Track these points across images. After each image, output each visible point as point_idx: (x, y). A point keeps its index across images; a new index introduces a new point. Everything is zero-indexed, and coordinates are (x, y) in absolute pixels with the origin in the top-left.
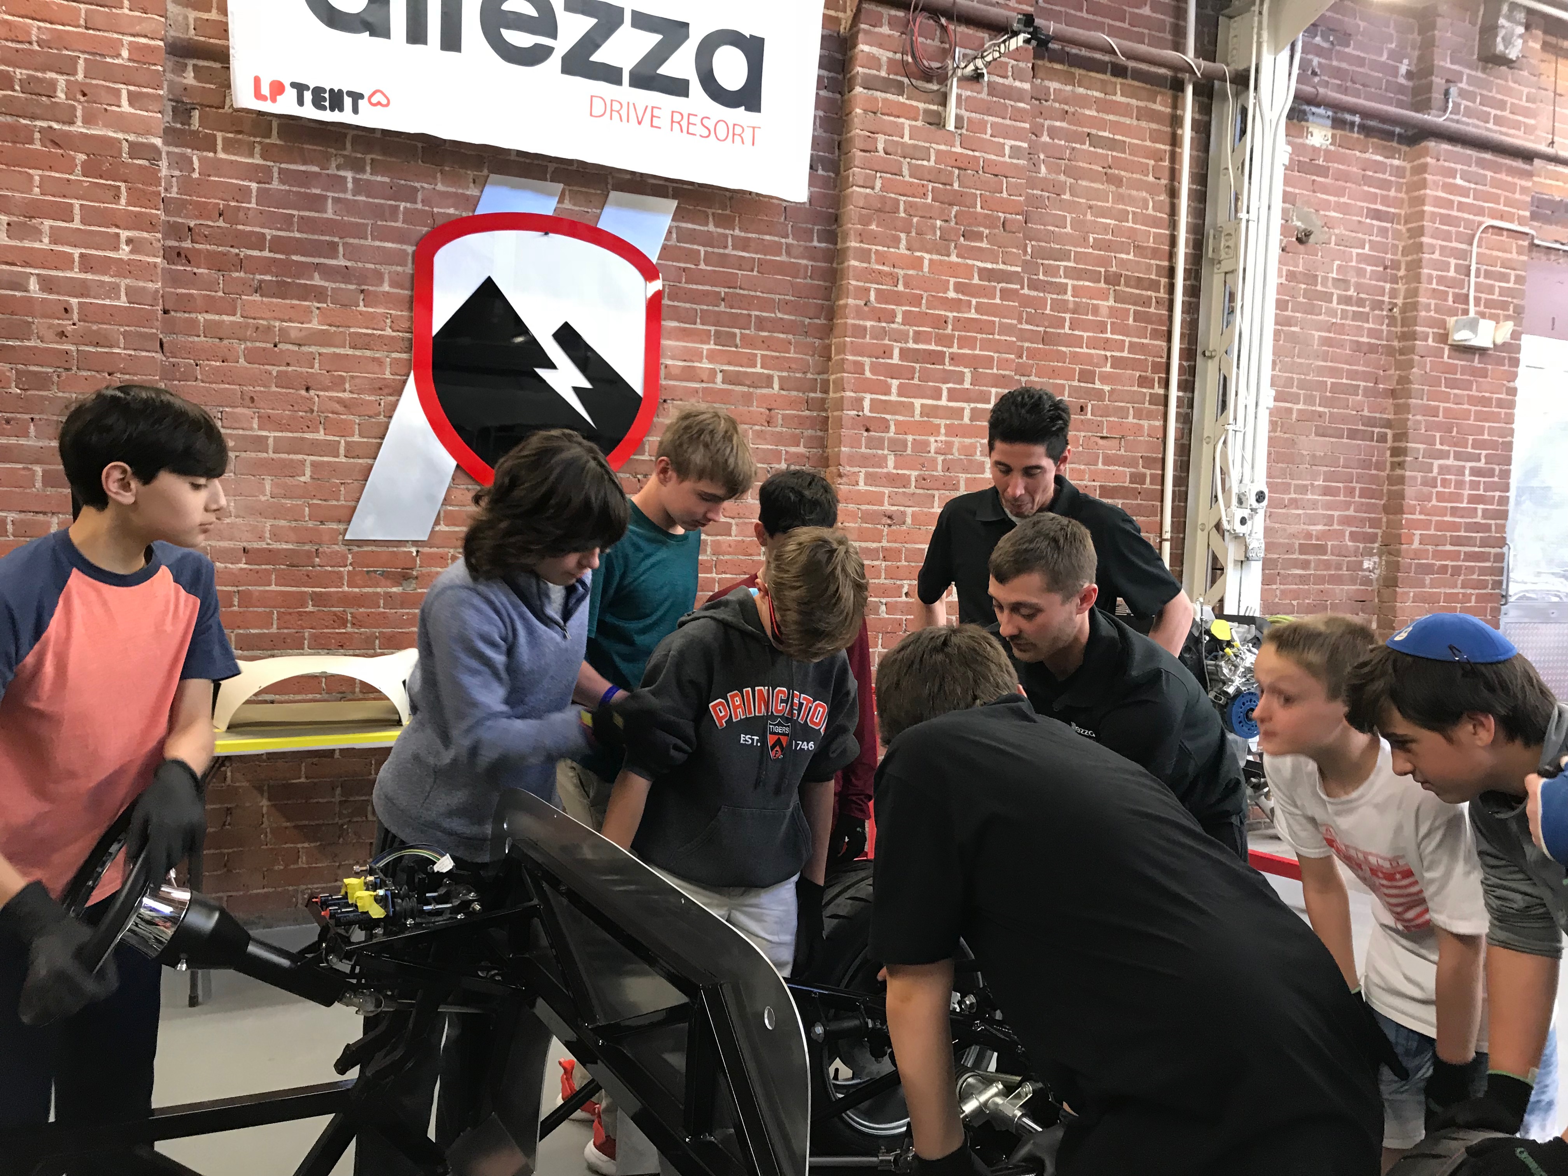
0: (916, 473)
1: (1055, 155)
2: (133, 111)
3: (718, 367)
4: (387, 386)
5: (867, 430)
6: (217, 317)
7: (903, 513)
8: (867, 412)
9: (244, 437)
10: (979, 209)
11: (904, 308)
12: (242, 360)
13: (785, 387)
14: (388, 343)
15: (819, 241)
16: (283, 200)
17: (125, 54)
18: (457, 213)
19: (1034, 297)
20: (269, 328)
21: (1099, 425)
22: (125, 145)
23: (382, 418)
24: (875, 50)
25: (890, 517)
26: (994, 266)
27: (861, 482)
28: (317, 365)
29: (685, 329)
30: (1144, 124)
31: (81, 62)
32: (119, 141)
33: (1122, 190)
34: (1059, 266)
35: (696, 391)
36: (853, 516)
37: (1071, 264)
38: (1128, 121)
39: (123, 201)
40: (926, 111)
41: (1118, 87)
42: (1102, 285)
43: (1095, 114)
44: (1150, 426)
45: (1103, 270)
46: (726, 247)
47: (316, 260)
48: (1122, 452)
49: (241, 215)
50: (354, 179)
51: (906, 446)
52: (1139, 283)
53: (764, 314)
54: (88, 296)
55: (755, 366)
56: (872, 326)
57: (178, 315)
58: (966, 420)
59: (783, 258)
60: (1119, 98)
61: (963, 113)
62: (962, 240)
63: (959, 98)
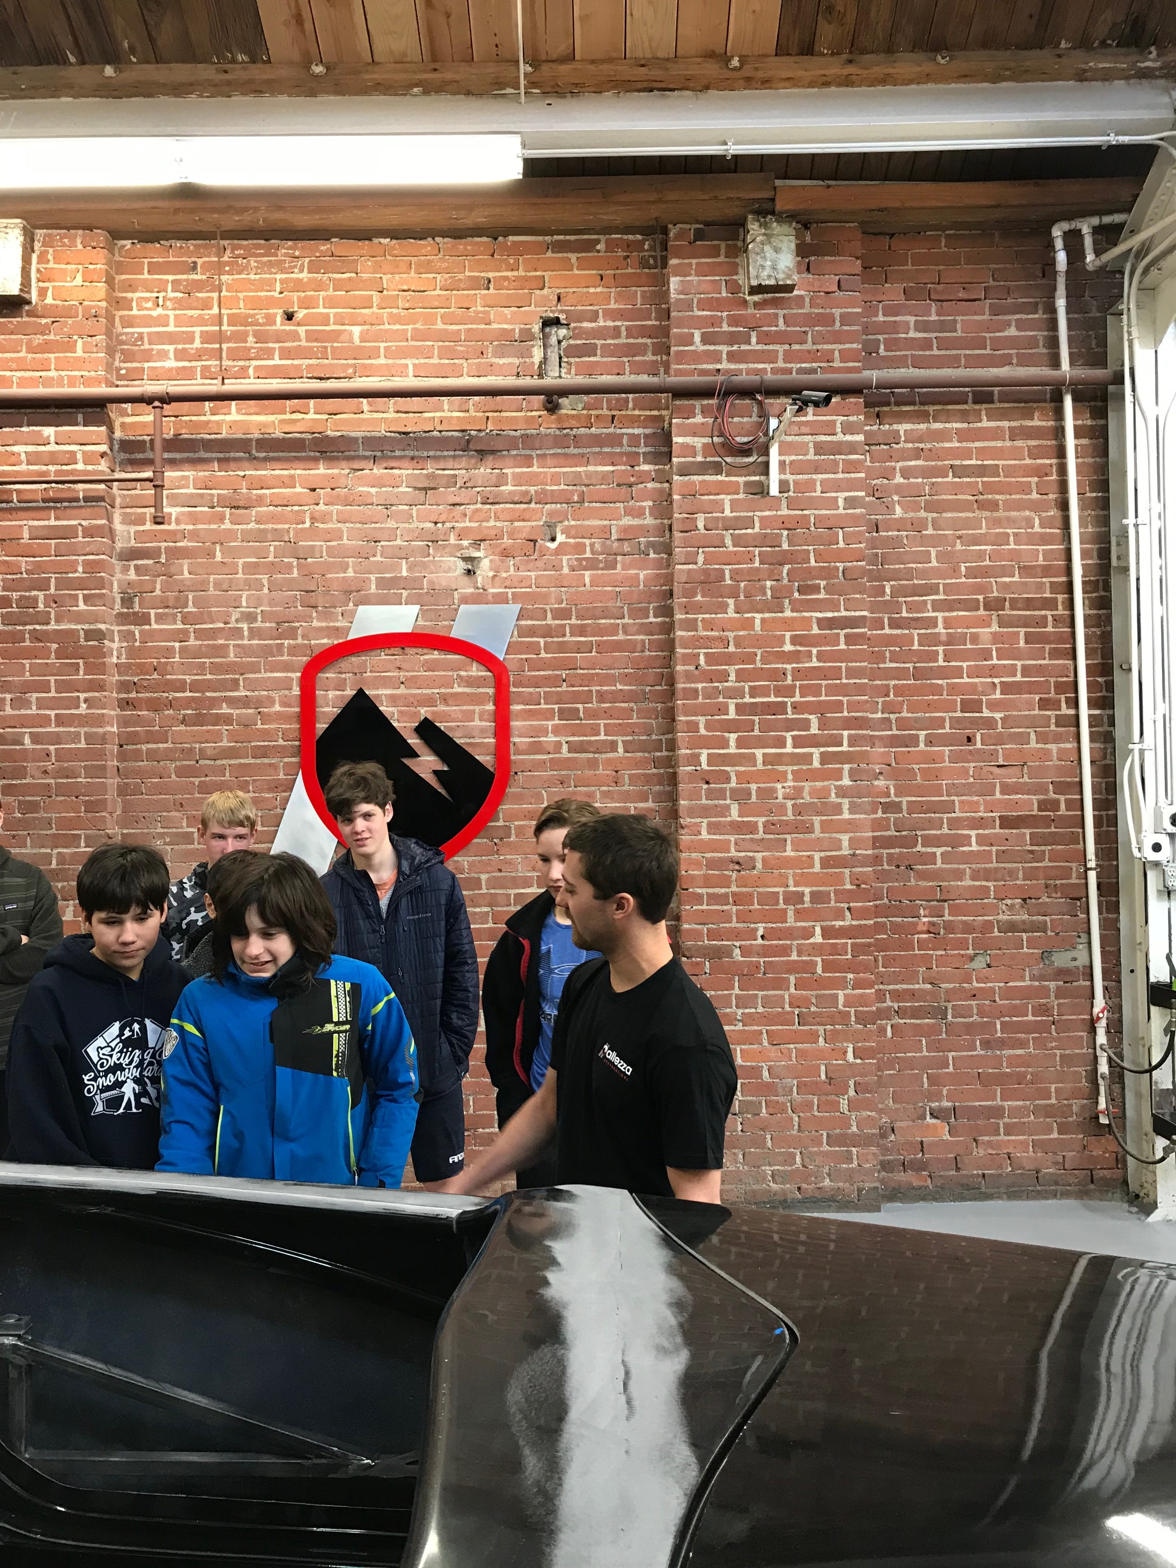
0: (764, 819)
1: (910, 494)
2: (86, 608)
3: (563, 739)
4: (281, 785)
5: (707, 783)
6: (154, 746)
7: (752, 859)
8: (704, 766)
9: (177, 834)
10: (813, 563)
11: (737, 667)
12: (173, 776)
13: (630, 749)
14: (281, 751)
15: (655, 617)
16: (198, 653)
17: (80, 569)
18: (330, 642)
19: (897, 635)
20: (191, 750)
21: (994, 754)
22: (82, 633)
23: (279, 811)
24: (689, 440)
25: (738, 863)
26: (836, 614)
27: (704, 832)
28: (227, 774)
29: (530, 710)
30: (1019, 443)
31: (53, 580)
32: (78, 631)
33: (1000, 514)
34: (925, 602)
35: (544, 761)
36: (697, 864)
37: (942, 597)
38: (999, 444)
39: (81, 673)
40: (746, 484)
41: (983, 413)
42: (982, 612)
43: (958, 445)
44: (1060, 750)
45: (981, 597)
46: (564, 635)
47: (223, 694)
48: (1026, 779)
49: (169, 668)
50: (249, 628)
51: (750, 794)
52: (1029, 604)
53: (605, 688)
54: (60, 744)
55: (599, 734)
56: (704, 688)
57: (129, 747)
58: (816, 764)
59: (621, 637)
60: (985, 423)
61: (788, 477)
62: (796, 595)
63: (782, 464)
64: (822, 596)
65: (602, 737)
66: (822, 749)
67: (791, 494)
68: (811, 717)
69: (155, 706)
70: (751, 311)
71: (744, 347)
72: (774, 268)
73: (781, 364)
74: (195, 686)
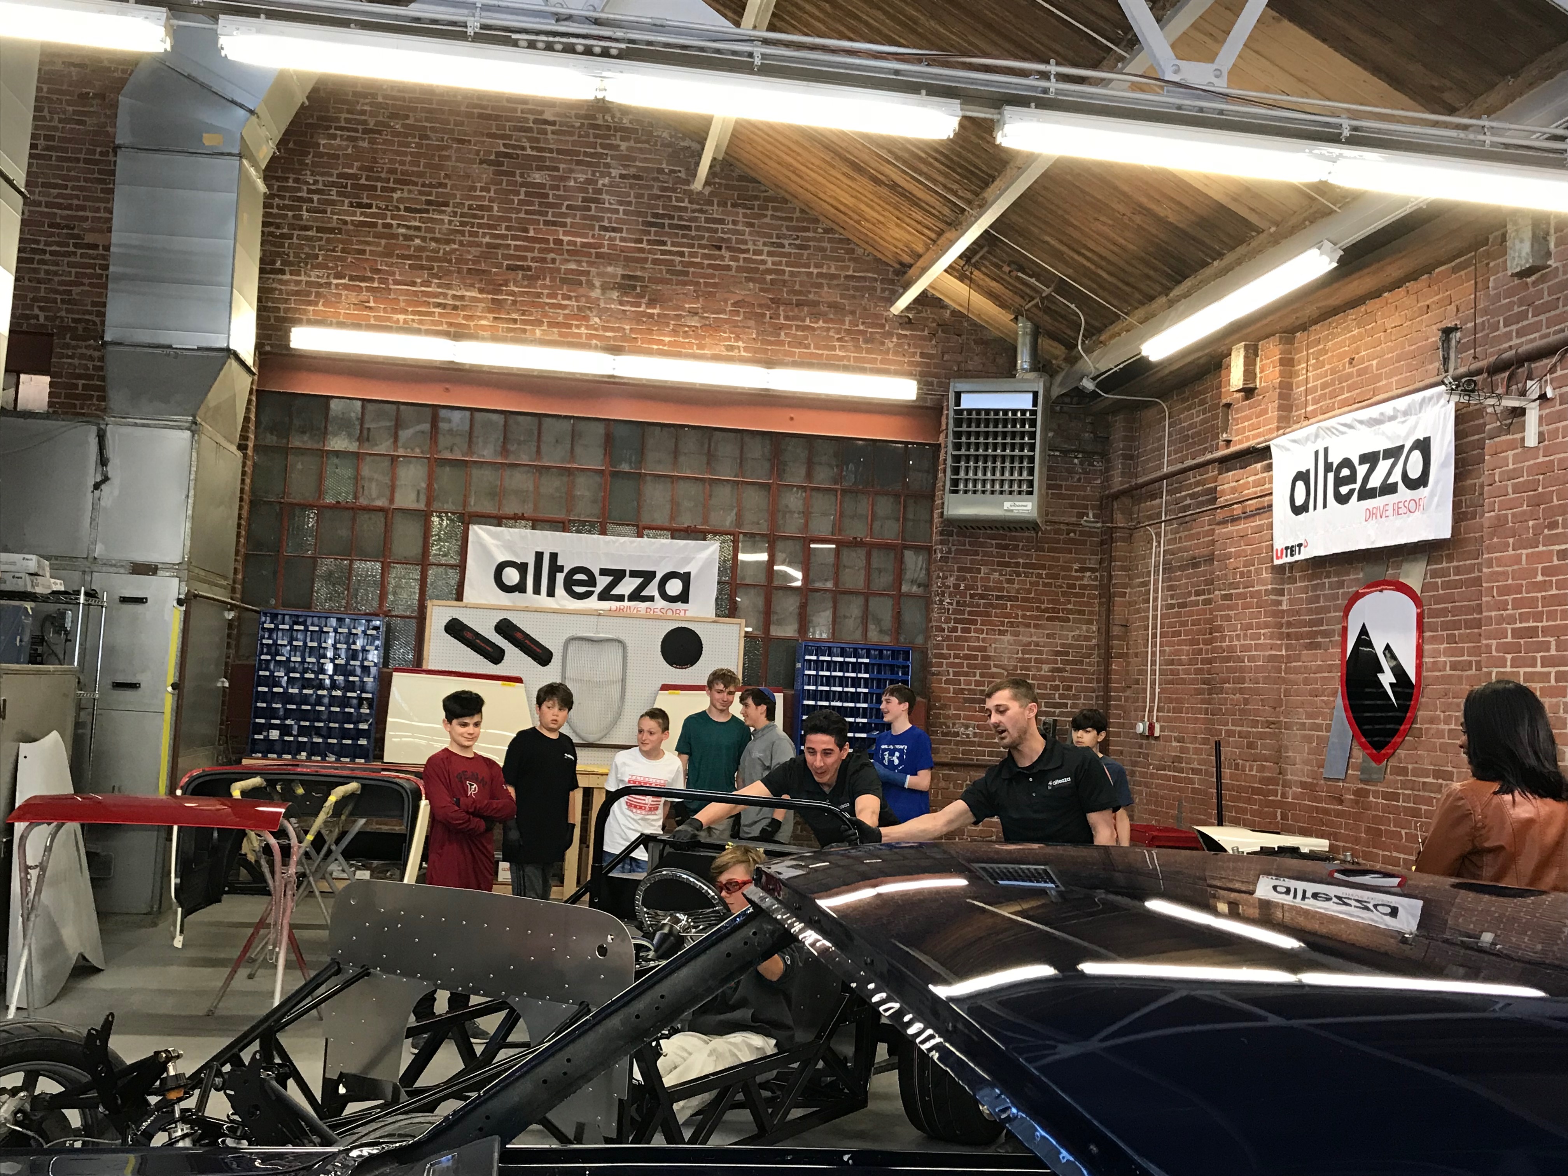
3: (1448, 659)
4: (1335, 692)
11: (1513, 597)
26: (1566, 546)
29: (1433, 636)
35: (1439, 677)
40: (1522, 439)
46: (1450, 575)
56: (1496, 615)
61: (1545, 428)
62: (1546, 531)
63: (1541, 418)
64: (1560, 530)
65: (1465, 658)
66: (1557, 669)
67: (1546, 442)
68: (1552, 639)
69: (1298, 637)
70: (1531, 289)
71: (1525, 323)
72: (1519, 257)
73: (1545, 331)
74: (1311, 623)
